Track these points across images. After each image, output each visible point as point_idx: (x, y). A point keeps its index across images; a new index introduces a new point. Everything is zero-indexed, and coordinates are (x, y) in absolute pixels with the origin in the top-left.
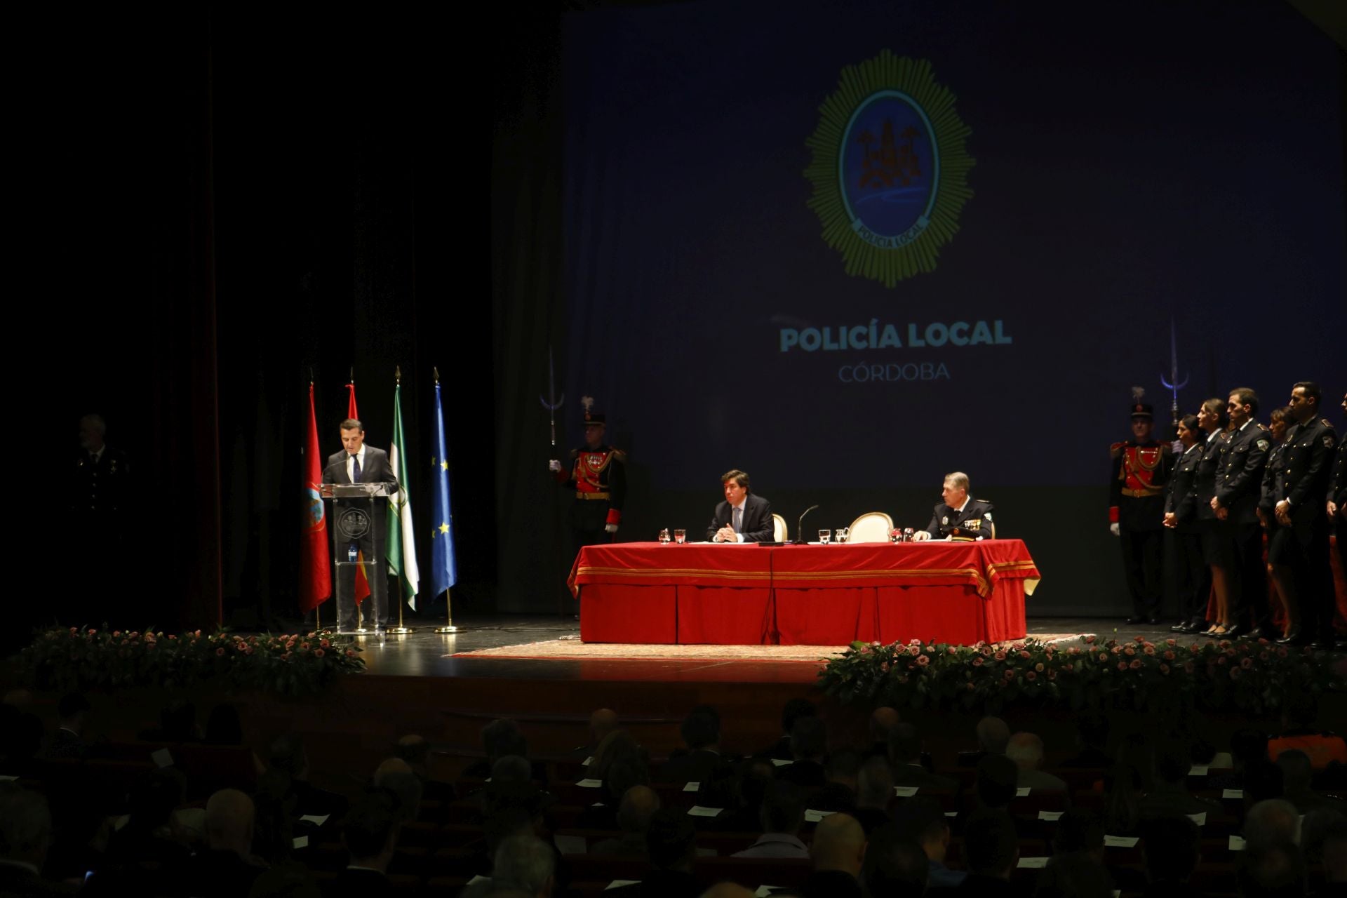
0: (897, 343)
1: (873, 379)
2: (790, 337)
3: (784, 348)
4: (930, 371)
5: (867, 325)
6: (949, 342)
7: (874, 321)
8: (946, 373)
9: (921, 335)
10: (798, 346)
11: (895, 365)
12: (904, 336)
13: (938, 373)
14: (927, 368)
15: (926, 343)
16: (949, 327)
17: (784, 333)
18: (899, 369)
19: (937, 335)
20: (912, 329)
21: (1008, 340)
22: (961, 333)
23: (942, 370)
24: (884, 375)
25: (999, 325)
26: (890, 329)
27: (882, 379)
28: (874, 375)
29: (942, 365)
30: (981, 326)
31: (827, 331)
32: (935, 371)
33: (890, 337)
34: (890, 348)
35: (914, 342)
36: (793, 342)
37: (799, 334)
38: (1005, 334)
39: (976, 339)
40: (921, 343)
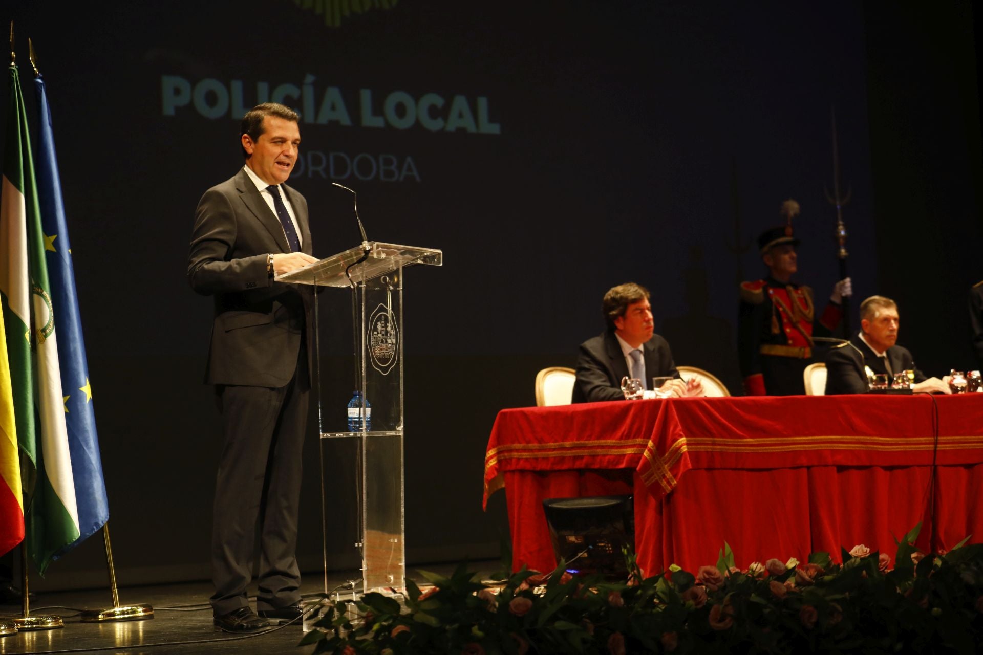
0: (345, 119)
1: (310, 174)
2: (177, 91)
3: (169, 109)
4: (393, 168)
5: (299, 84)
6: (418, 124)
7: (310, 79)
8: (415, 173)
9: (378, 110)
10: (191, 106)
11: (342, 155)
12: (354, 108)
13: (404, 173)
14: (388, 162)
15: (387, 122)
16: (417, 99)
17: (169, 83)
18: (348, 160)
19: (401, 110)
20: (366, 96)
21: (495, 129)
22: (434, 112)
23: (409, 169)
24: (327, 170)
25: (482, 103)
26: (333, 95)
27: (324, 176)
28: (311, 168)
29: (409, 159)
30: (460, 103)
31: (237, 86)
32: (400, 168)
33: (333, 108)
34: (334, 124)
35: (369, 120)
36: (183, 100)
37: (194, 83)
38: (492, 119)
39: (453, 124)
40: (378, 122)
